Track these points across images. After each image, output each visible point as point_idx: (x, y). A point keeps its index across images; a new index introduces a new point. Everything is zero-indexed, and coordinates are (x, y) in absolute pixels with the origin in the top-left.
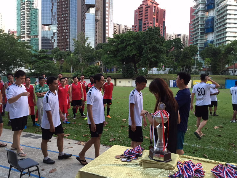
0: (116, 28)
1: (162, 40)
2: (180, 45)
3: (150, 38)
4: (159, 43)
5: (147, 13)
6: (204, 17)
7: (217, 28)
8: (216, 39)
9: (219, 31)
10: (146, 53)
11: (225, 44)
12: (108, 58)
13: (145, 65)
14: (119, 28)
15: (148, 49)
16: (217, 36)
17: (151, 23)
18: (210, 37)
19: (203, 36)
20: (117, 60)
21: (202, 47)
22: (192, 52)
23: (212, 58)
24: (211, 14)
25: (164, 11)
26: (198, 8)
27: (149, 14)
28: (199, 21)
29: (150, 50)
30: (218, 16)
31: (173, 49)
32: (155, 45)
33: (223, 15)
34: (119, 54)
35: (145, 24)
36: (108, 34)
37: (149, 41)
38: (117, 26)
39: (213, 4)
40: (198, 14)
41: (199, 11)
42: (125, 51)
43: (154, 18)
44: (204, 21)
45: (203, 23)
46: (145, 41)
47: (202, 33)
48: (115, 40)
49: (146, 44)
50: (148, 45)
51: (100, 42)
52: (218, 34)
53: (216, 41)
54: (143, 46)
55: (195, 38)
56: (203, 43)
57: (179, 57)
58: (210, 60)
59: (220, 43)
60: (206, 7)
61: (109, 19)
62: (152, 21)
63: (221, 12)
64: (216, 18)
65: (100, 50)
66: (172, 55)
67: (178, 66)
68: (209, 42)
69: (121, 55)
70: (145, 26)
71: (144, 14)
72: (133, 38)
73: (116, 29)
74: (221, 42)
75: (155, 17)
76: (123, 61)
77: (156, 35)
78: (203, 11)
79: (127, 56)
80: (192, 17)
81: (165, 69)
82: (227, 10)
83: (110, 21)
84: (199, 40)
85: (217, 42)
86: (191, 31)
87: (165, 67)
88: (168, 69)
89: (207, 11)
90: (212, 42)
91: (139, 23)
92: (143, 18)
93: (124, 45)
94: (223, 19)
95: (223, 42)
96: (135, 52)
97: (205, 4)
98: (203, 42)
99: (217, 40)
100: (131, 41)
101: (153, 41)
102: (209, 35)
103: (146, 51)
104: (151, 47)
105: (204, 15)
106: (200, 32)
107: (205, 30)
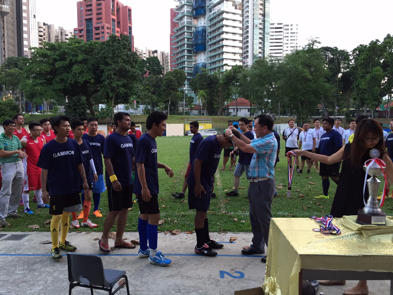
0: (42, 30)
1: (134, 58)
2: (159, 68)
3: (113, 54)
4: (130, 63)
5: (101, 9)
6: (191, 27)
7: (210, 45)
8: (210, 62)
9: (213, 50)
10: (108, 78)
11: (221, 70)
12: (35, 86)
14: (49, 32)
15: (112, 72)
16: (211, 57)
17: (108, 28)
18: (202, 59)
19: (191, 56)
20: (54, 90)
21: (191, 73)
22: (178, 79)
23: (207, 90)
24: (202, 23)
25: (130, 10)
26: (183, 11)
27: (103, 11)
28: (184, 33)
29: (115, 74)
30: (210, 26)
31: (147, 73)
32: (123, 67)
33: (218, 26)
34: (58, 79)
35: (97, 28)
36: (28, 40)
37: (112, 58)
38: (44, 27)
39: (203, 7)
40: (183, 22)
41: (184, 16)
42: (68, 73)
43: (114, 20)
44: (191, 33)
45: (191, 36)
46: (106, 58)
47: (189, 51)
49: (107, 64)
50: (111, 65)
51: (13, 55)
52: (213, 54)
53: (209, 65)
54: (102, 67)
55: (180, 58)
56: (192, 67)
57: (159, 87)
58: (205, 94)
59: (215, 68)
60: (194, 11)
61: (27, 11)
62: (110, 24)
63: (215, 21)
64: (208, 30)
65: (14, 70)
66: (149, 85)
67: (159, 102)
68: (200, 65)
69: (62, 80)
70: (97, 32)
71: (94, 11)
72: (82, 52)
73: (42, 32)
74: (217, 67)
75: (115, 18)
76: (65, 92)
77: (124, 49)
78: (189, 18)
79: (73, 83)
80: (173, 25)
81: (138, 107)
82: (223, 19)
83: (31, 17)
84: (186, 63)
85: (211, 66)
86: (174, 47)
87: (138, 103)
88: (142, 107)
89: (196, 17)
90: (204, 66)
91: (88, 26)
92: (94, 17)
93: (67, 62)
94: (219, 32)
95: (219, 67)
96: (88, 76)
97: (192, 6)
98: (192, 65)
99: (211, 64)
100: (80, 55)
101: (120, 60)
102: (199, 55)
103: (108, 75)
104: (117, 69)
105: (191, 23)
106: (187, 50)
107: (194, 47)
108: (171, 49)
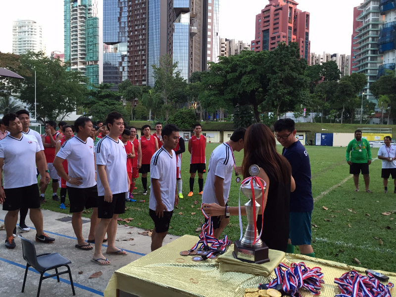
0: (224, 45)
1: (302, 64)
2: (336, 73)
3: (281, 62)
4: (297, 70)
5: (278, 18)
6: (378, 25)
10: (273, 86)
12: (209, 96)
13: (272, 107)
14: (230, 47)
15: (278, 80)
17: (284, 37)
18: (389, 59)
19: (376, 57)
20: (225, 100)
21: (375, 76)
22: (356, 84)
23: (392, 95)
24: (391, 18)
25: (308, 16)
26: (368, 8)
27: (280, 21)
28: (368, 32)
29: (281, 82)
31: (323, 79)
32: (290, 74)
34: (229, 90)
35: (273, 38)
36: (211, 56)
37: (279, 66)
38: (226, 43)
40: (367, 20)
41: (369, 13)
42: (238, 84)
43: (290, 28)
44: (377, 31)
45: (377, 34)
46: (273, 67)
47: (374, 52)
48: (222, 66)
49: (274, 73)
50: (278, 73)
51: (197, 70)
54: (269, 75)
55: (362, 60)
56: (376, 70)
57: (333, 93)
58: (388, 99)
60: (382, 6)
61: (212, 30)
62: (286, 32)
65: (197, 83)
66: (321, 91)
67: (331, 109)
68: (387, 67)
69: (232, 90)
70: (273, 41)
71: (272, 22)
72: (252, 62)
73: (224, 47)
75: (292, 25)
76: (234, 101)
77: (292, 56)
78: (376, 14)
79: (241, 92)
80: (356, 24)
81: (307, 114)
83: (214, 34)
84: (369, 65)
86: (355, 48)
87: (308, 111)
88: (313, 115)
89: (384, 13)
90: (393, 67)
91: (264, 37)
92: (271, 27)
93: (237, 74)
96: (255, 86)
97: (380, 1)
98: (376, 66)
100: (249, 66)
101: (286, 67)
102: (387, 55)
103: (274, 83)
104: (283, 77)
105: (377, 20)
106: (371, 50)
107: (381, 46)
108: (353, 51)
